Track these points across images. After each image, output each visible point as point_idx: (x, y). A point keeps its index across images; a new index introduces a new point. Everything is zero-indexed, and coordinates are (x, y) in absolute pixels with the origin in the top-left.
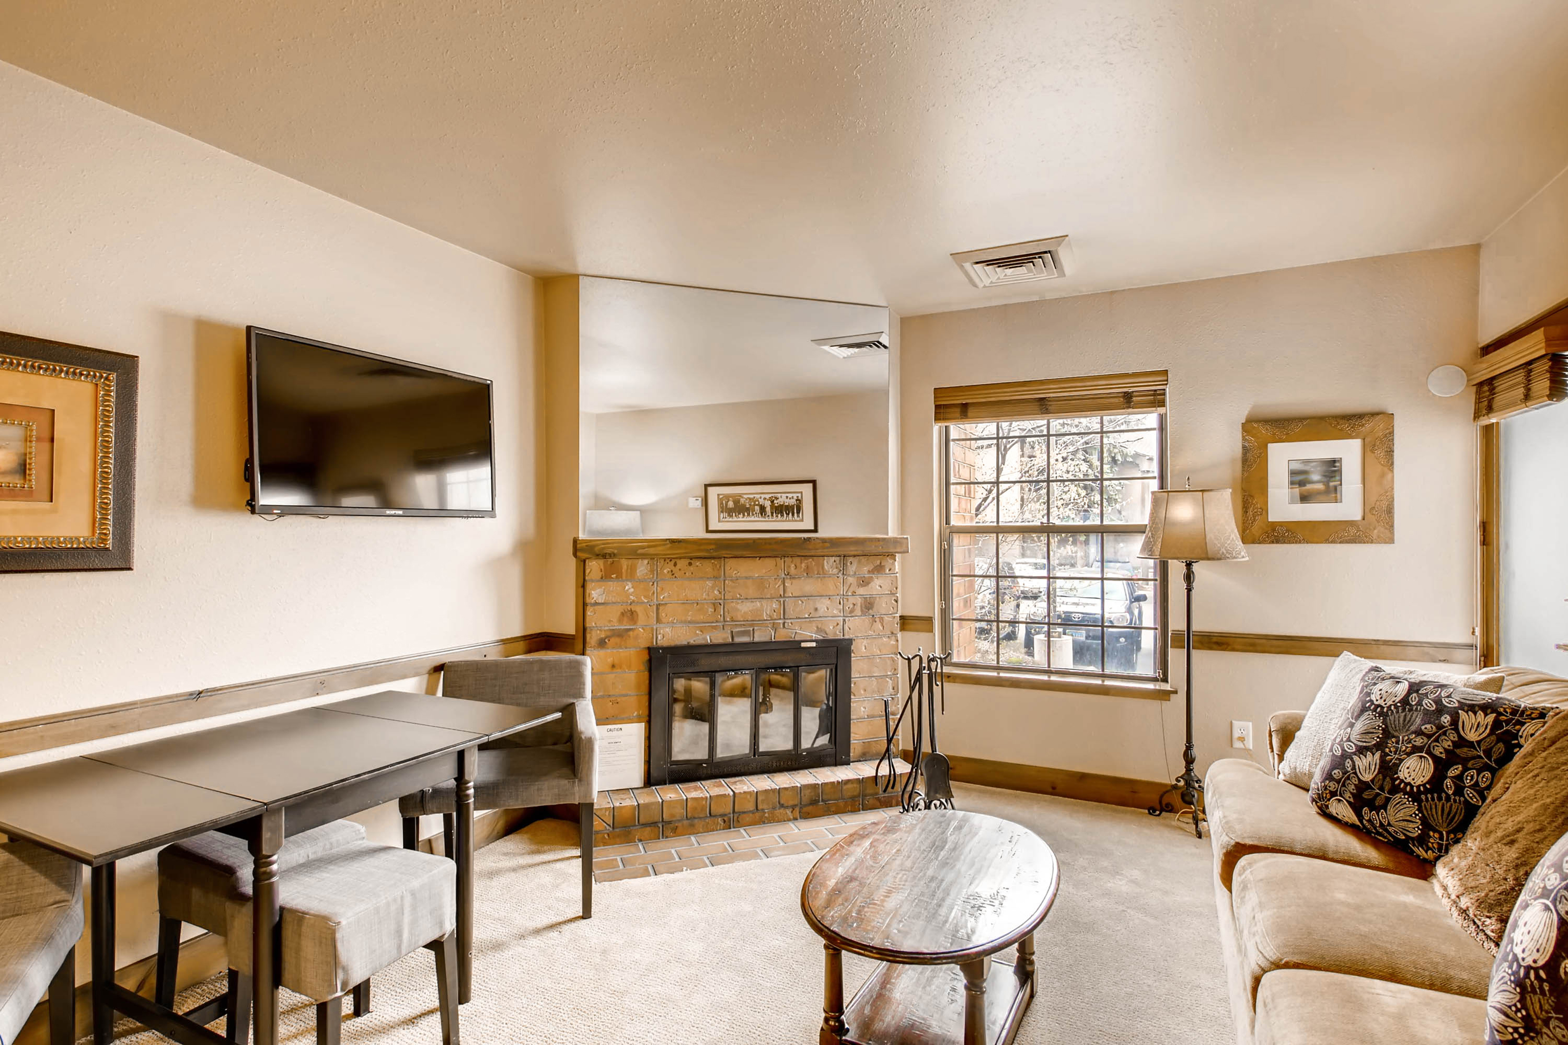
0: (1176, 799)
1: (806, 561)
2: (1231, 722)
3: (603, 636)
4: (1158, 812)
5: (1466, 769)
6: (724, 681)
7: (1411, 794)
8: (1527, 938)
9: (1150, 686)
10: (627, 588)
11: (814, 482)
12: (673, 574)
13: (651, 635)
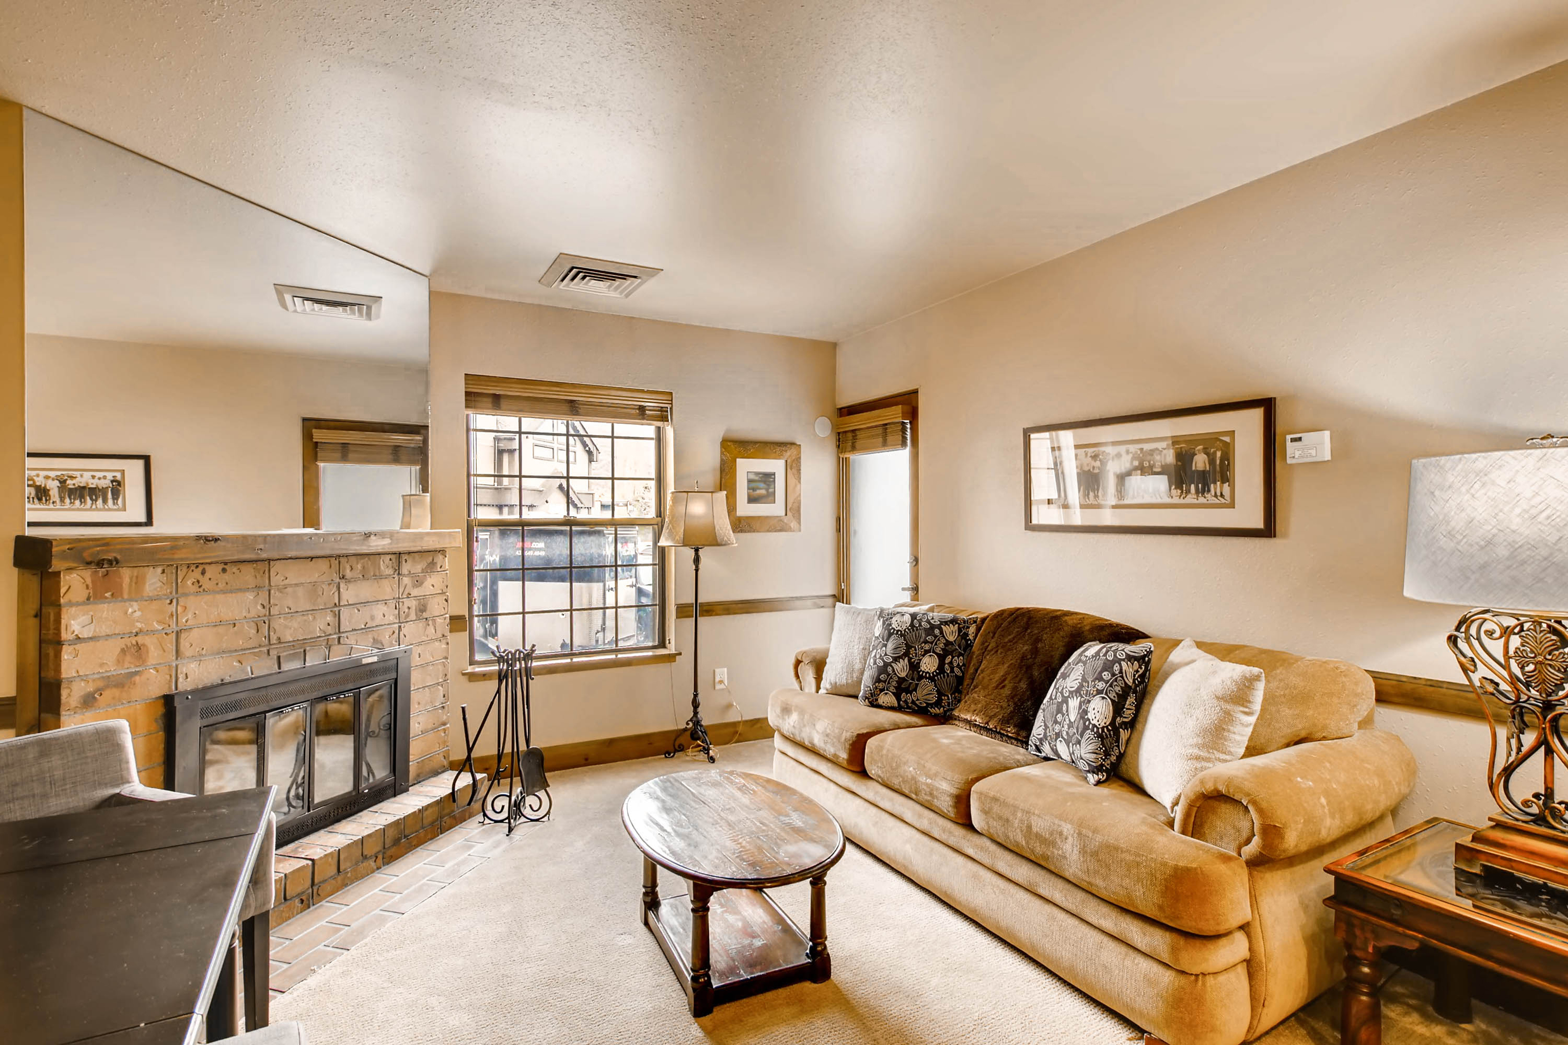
0: (685, 739)
1: (362, 561)
2: (714, 671)
3: (90, 688)
4: (672, 754)
5: (953, 657)
6: (276, 722)
7: (930, 678)
8: (1097, 715)
9: (650, 653)
10: (130, 610)
11: (147, 459)
12: (200, 587)
13: (168, 677)
